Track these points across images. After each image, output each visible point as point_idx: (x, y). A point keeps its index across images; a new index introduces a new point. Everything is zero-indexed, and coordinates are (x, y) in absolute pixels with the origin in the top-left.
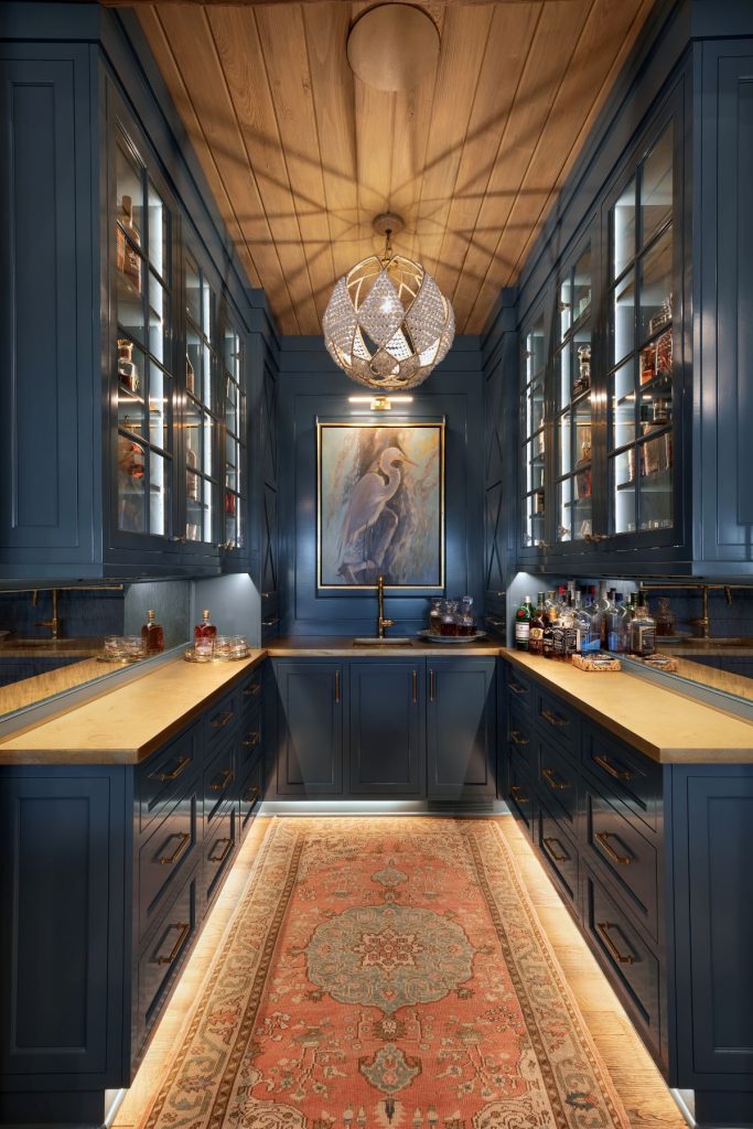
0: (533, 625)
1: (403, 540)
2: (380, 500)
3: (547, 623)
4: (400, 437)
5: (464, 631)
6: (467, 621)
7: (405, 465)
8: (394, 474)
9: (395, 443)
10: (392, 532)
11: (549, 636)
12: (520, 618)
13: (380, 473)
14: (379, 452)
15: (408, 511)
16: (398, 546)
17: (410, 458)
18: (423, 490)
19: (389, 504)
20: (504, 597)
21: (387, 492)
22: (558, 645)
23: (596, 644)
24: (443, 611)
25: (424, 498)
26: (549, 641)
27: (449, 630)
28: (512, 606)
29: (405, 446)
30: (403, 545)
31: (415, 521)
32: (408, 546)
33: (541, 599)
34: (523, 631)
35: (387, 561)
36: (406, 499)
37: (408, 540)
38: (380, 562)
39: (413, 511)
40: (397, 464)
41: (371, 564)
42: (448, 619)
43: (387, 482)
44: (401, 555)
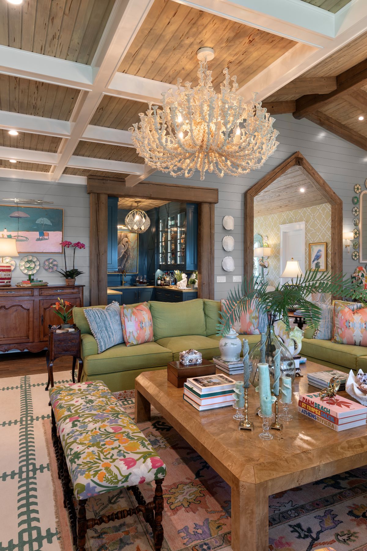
0: (161, 280)
1: (128, 261)
2: (123, 251)
3: (164, 280)
4: (128, 235)
5: (144, 283)
6: (145, 281)
7: (129, 242)
8: (126, 244)
9: (127, 237)
10: (126, 259)
11: (165, 282)
12: (159, 279)
13: (123, 244)
14: (123, 239)
15: (130, 254)
16: (127, 263)
17: (130, 240)
18: (133, 249)
19: (125, 252)
20: (155, 275)
21: (124, 249)
22: (167, 283)
23: (174, 283)
24: (140, 278)
25: (133, 251)
26: (165, 283)
27: (141, 283)
28: (156, 277)
29: (129, 238)
30: (128, 263)
31: (131, 256)
32: (129, 263)
33: (163, 275)
34: (159, 282)
35: (124, 266)
36: (129, 251)
37: (129, 261)
38: (123, 267)
39: (131, 254)
40: (127, 242)
41: (120, 267)
42: (141, 280)
43: (125, 247)
44: (128, 265)
